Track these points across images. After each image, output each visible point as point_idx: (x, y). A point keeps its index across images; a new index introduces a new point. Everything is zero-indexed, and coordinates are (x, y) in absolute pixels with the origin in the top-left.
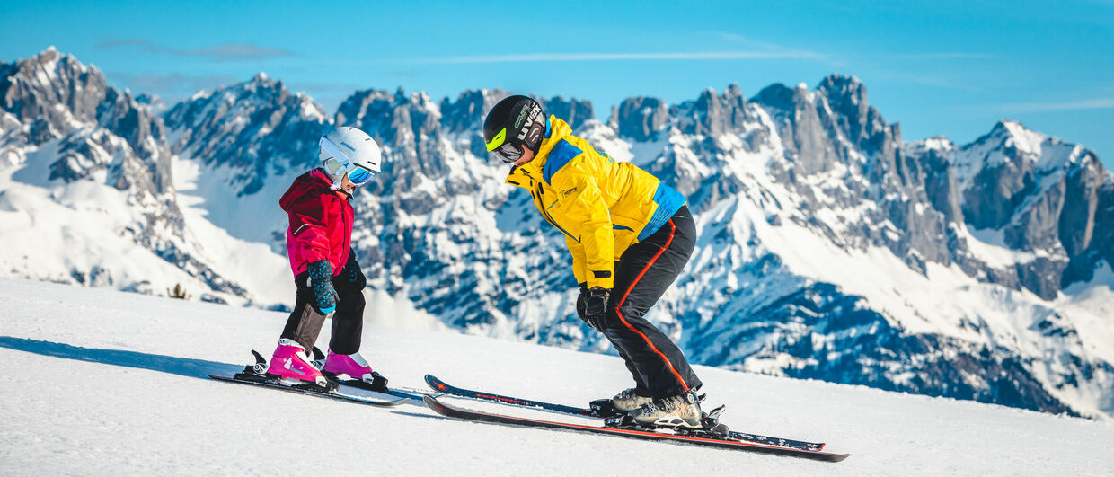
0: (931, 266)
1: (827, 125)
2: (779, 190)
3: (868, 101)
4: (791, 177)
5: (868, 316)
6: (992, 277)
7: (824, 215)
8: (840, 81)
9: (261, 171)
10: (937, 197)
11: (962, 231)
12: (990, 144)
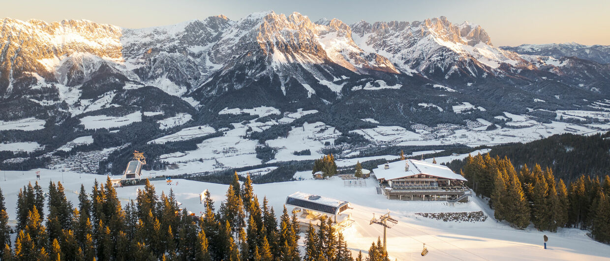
0: (457, 43)
1: (441, 23)
2: (436, 33)
3: (447, 20)
4: (437, 31)
5: (451, 51)
6: (465, 44)
7: (442, 36)
8: (442, 17)
9: (363, 34)
10: (457, 32)
11: (460, 37)
12: (464, 24)
